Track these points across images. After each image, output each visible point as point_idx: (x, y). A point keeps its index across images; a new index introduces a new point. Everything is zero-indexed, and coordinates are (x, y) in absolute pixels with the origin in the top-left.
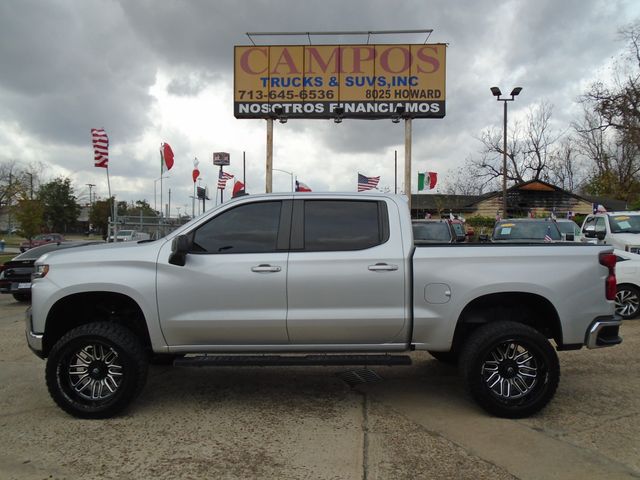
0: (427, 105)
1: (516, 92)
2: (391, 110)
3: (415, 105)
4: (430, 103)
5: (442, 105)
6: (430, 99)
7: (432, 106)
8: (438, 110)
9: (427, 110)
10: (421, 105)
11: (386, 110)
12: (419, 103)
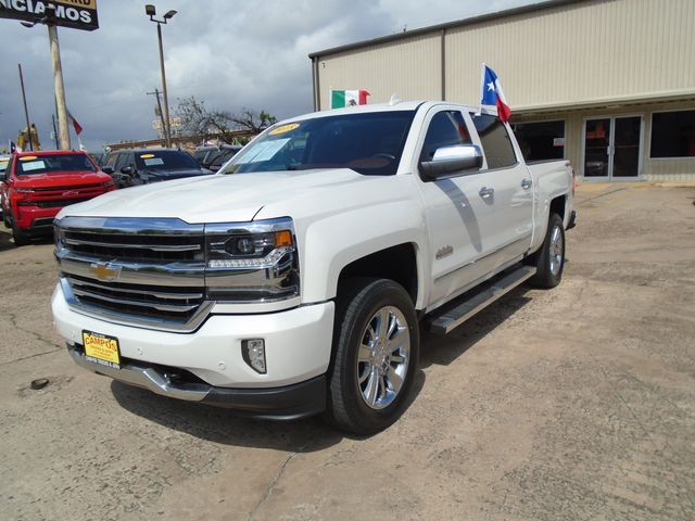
0: (76, 12)
1: (168, 16)
2: (30, 10)
3: (61, 8)
4: (79, 9)
5: (94, 14)
6: (78, 4)
7: (82, 13)
8: (89, 20)
9: (76, 18)
10: (69, 10)
11: (23, 8)
12: (66, 6)
